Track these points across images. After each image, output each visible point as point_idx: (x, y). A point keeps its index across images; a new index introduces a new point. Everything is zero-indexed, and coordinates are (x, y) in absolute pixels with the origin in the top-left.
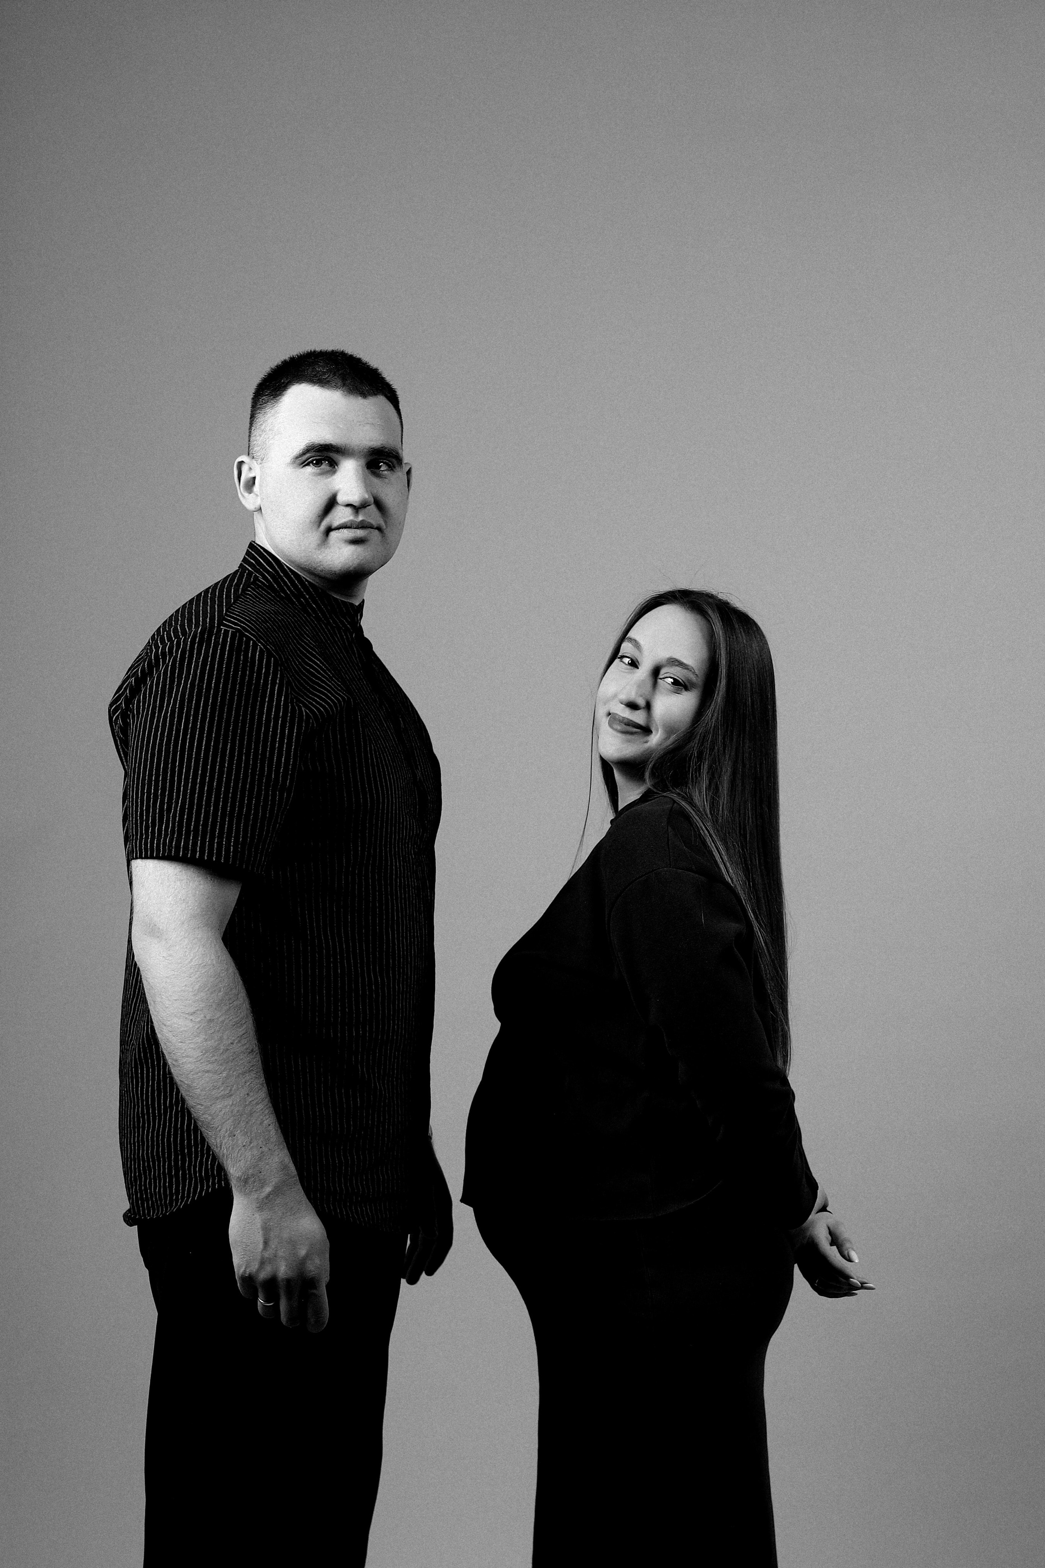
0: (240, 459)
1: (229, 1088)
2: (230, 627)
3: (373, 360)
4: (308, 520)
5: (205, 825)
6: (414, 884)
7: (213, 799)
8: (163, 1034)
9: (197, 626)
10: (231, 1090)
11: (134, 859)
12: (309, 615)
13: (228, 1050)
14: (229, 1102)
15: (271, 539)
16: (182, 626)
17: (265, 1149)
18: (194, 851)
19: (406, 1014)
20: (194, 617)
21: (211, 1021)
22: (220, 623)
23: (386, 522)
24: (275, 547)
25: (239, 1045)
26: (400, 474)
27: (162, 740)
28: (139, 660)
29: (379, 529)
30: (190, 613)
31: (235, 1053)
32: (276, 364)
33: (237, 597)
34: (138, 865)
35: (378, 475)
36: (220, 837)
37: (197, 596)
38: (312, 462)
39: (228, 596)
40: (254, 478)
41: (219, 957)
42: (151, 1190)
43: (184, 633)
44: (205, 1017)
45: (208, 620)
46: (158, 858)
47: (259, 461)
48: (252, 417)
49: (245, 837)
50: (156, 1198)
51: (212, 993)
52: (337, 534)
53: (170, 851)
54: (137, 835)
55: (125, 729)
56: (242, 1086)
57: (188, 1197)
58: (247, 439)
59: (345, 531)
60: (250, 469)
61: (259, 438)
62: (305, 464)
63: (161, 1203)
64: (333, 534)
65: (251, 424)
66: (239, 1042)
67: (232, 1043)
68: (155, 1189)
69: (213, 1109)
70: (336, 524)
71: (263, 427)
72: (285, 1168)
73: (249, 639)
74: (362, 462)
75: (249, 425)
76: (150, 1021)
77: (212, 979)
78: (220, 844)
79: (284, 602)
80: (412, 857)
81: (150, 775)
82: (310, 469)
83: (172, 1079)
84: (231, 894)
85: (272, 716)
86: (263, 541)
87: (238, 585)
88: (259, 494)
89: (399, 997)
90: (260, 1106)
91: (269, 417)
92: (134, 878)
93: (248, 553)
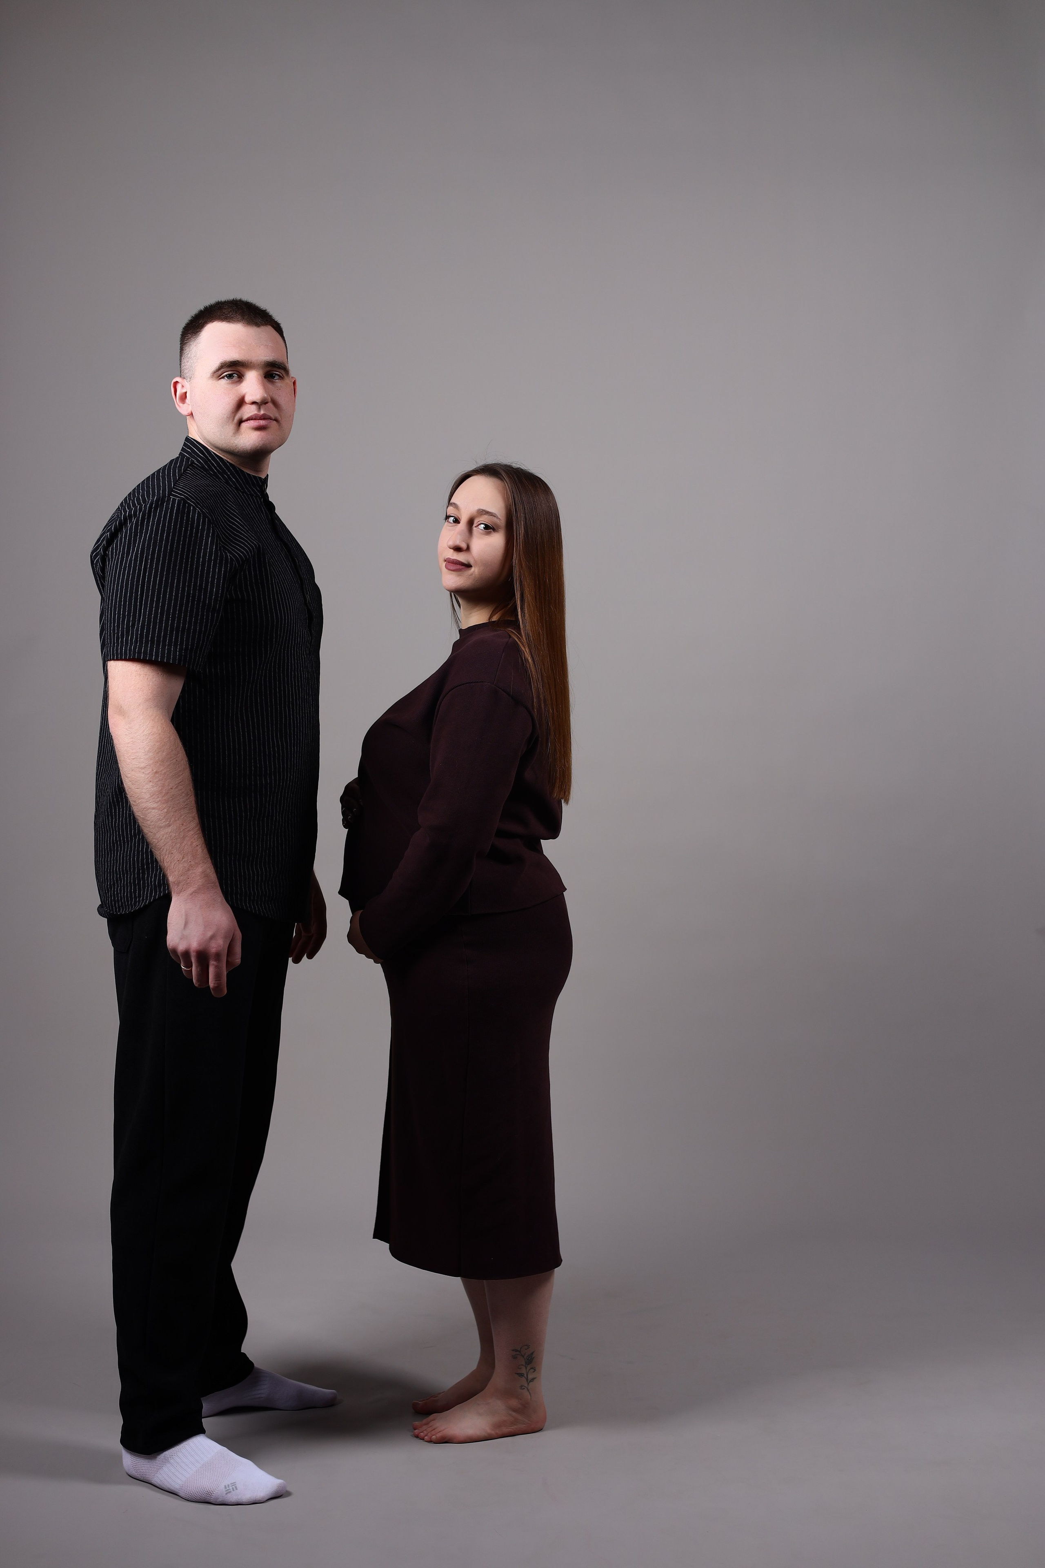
0: (175, 380)
1: (169, 820)
2: (177, 497)
3: (262, 304)
4: (225, 416)
5: (159, 636)
6: (306, 676)
7: (164, 618)
8: (127, 784)
9: (153, 497)
10: (170, 821)
11: (108, 660)
12: (231, 486)
13: (168, 793)
14: (169, 830)
15: (200, 432)
16: (143, 496)
17: (193, 863)
18: (151, 655)
19: (299, 767)
20: (151, 490)
21: (156, 772)
22: (170, 494)
23: (280, 415)
24: (205, 439)
25: (177, 790)
26: (288, 382)
27: (128, 576)
28: (111, 521)
29: (276, 420)
30: (148, 487)
31: (173, 795)
32: (194, 313)
33: (180, 476)
34: (112, 665)
35: (272, 383)
36: (170, 645)
37: (152, 475)
38: (226, 376)
39: (174, 475)
40: (186, 393)
41: (164, 728)
42: (121, 894)
43: (144, 501)
44: (153, 770)
45: (161, 492)
46: (125, 660)
47: (189, 379)
48: (182, 350)
49: (187, 645)
50: (124, 900)
51: (158, 753)
52: (247, 424)
53: (134, 655)
54: (111, 644)
55: (103, 569)
56: (178, 819)
57: (147, 899)
58: (179, 367)
59: (252, 421)
60: (183, 386)
61: (187, 363)
62: (220, 377)
63: (128, 903)
64: (244, 425)
65: (181, 355)
66: (177, 787)
67: (171, 789)
68: (124, 894)
69: (158, 836)
70: (245, 417)
71: (189, 355)
72: (207, 876)
73: (190, 505)
74: (261, 372)
75: (179, 357)
76: (119, 776)
77: (158, 744)
78: (169, 650)
79: (213, 478)
80: (304, 656)
81: (120, 601)
82: (224, 382)
83: (134, 817)
84: (177, 686)
85: (207, 559)
86: (195, 435)
87: (180, 467)
88: (190, 404)
89: (294, 756)
90: (192, 832)
91: (193, 348)
92: (110, 674)
93: (185, 444)
